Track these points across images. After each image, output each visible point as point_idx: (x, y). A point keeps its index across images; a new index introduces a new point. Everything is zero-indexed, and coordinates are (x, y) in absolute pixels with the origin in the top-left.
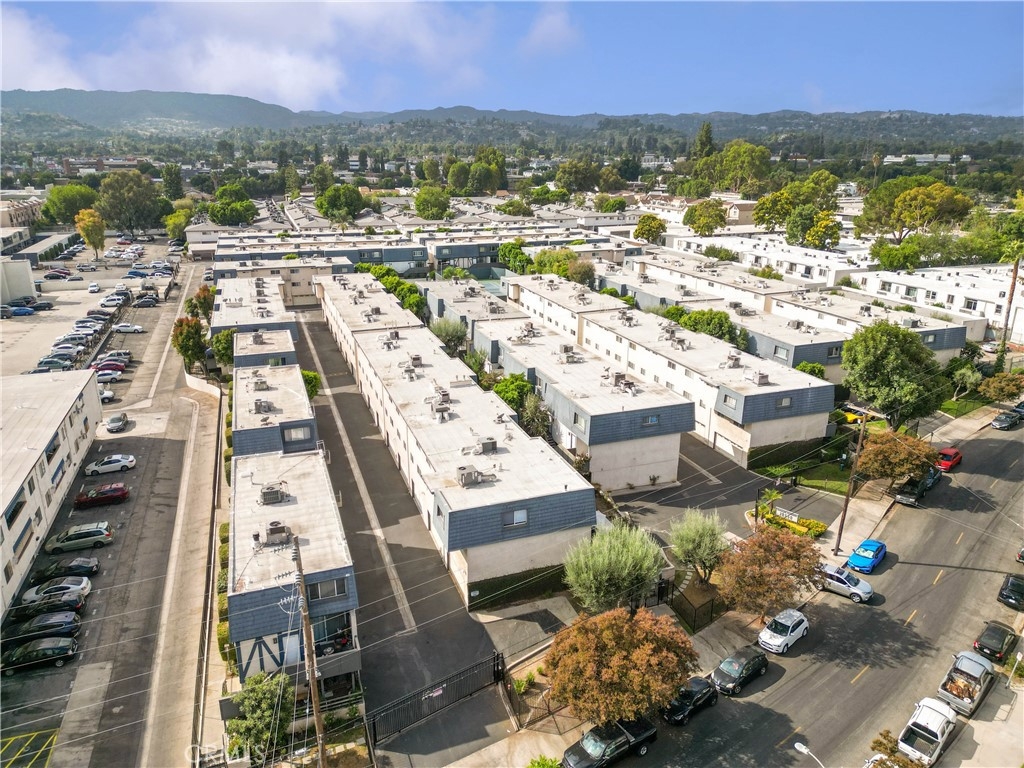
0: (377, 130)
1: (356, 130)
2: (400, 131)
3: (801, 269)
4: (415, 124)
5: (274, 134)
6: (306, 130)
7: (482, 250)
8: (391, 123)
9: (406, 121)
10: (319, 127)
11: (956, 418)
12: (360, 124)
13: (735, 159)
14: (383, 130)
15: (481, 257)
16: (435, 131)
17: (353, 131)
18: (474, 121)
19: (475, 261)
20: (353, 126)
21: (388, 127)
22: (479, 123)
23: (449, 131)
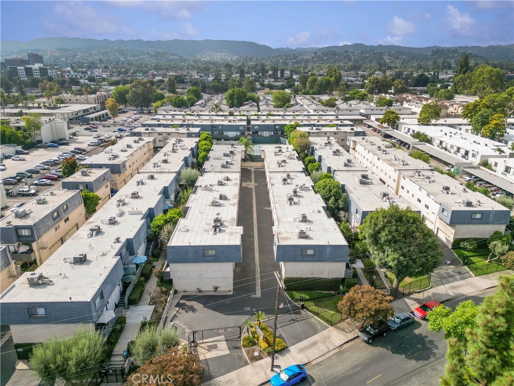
0: (308, 57)
1: (297, 57)
2: (319, 57)
3: (462, 152)
4: (328, 53)
5: (258, 60)
6: (273, 58)
7: (277, 127)
8: (315, 53)
9: (323, 52)
10: (280, 56)
11: (476, 276)
12: (300, 54)
13: (480, 75)
14: (310, 57)
15: (276, 130)
16: (337, 57)
17: (295, 57)
18: (359, 52)
19: (272, 133)
20: (296, 55)
21: (313, 55)
22: (362, 53)
23: (345, 57)
